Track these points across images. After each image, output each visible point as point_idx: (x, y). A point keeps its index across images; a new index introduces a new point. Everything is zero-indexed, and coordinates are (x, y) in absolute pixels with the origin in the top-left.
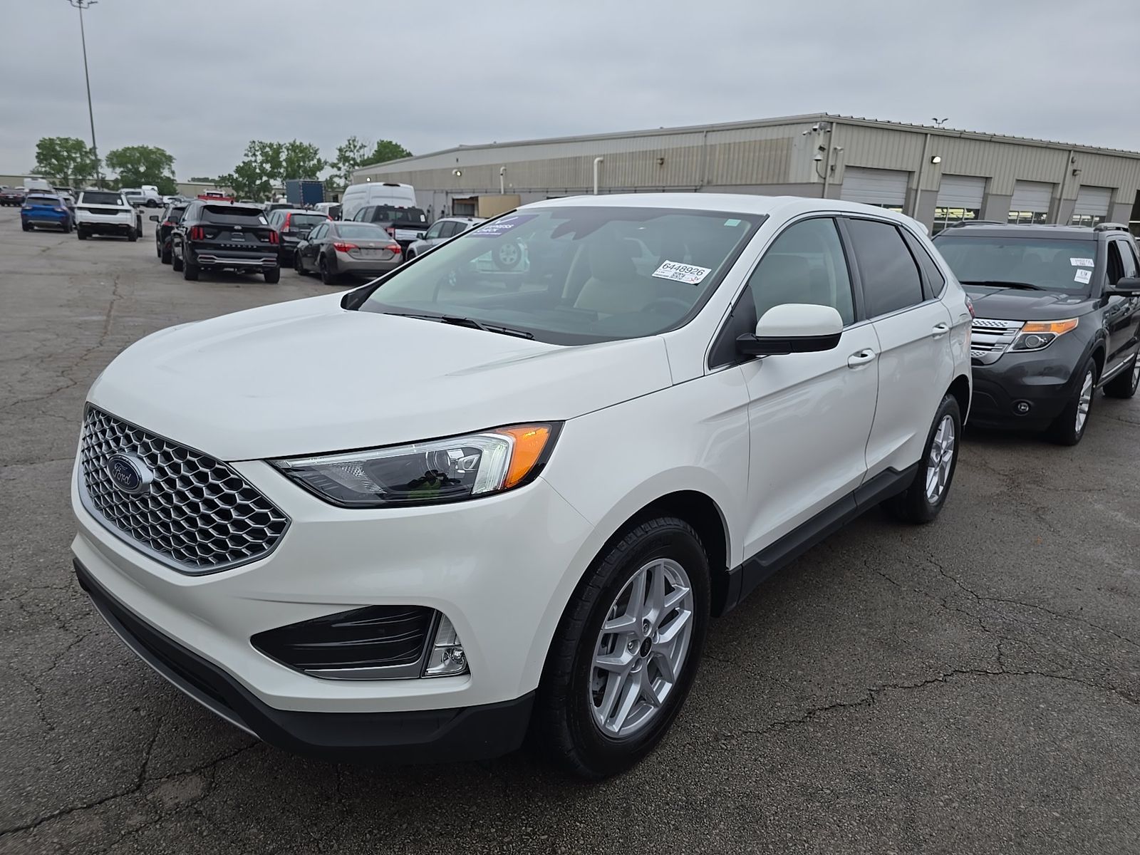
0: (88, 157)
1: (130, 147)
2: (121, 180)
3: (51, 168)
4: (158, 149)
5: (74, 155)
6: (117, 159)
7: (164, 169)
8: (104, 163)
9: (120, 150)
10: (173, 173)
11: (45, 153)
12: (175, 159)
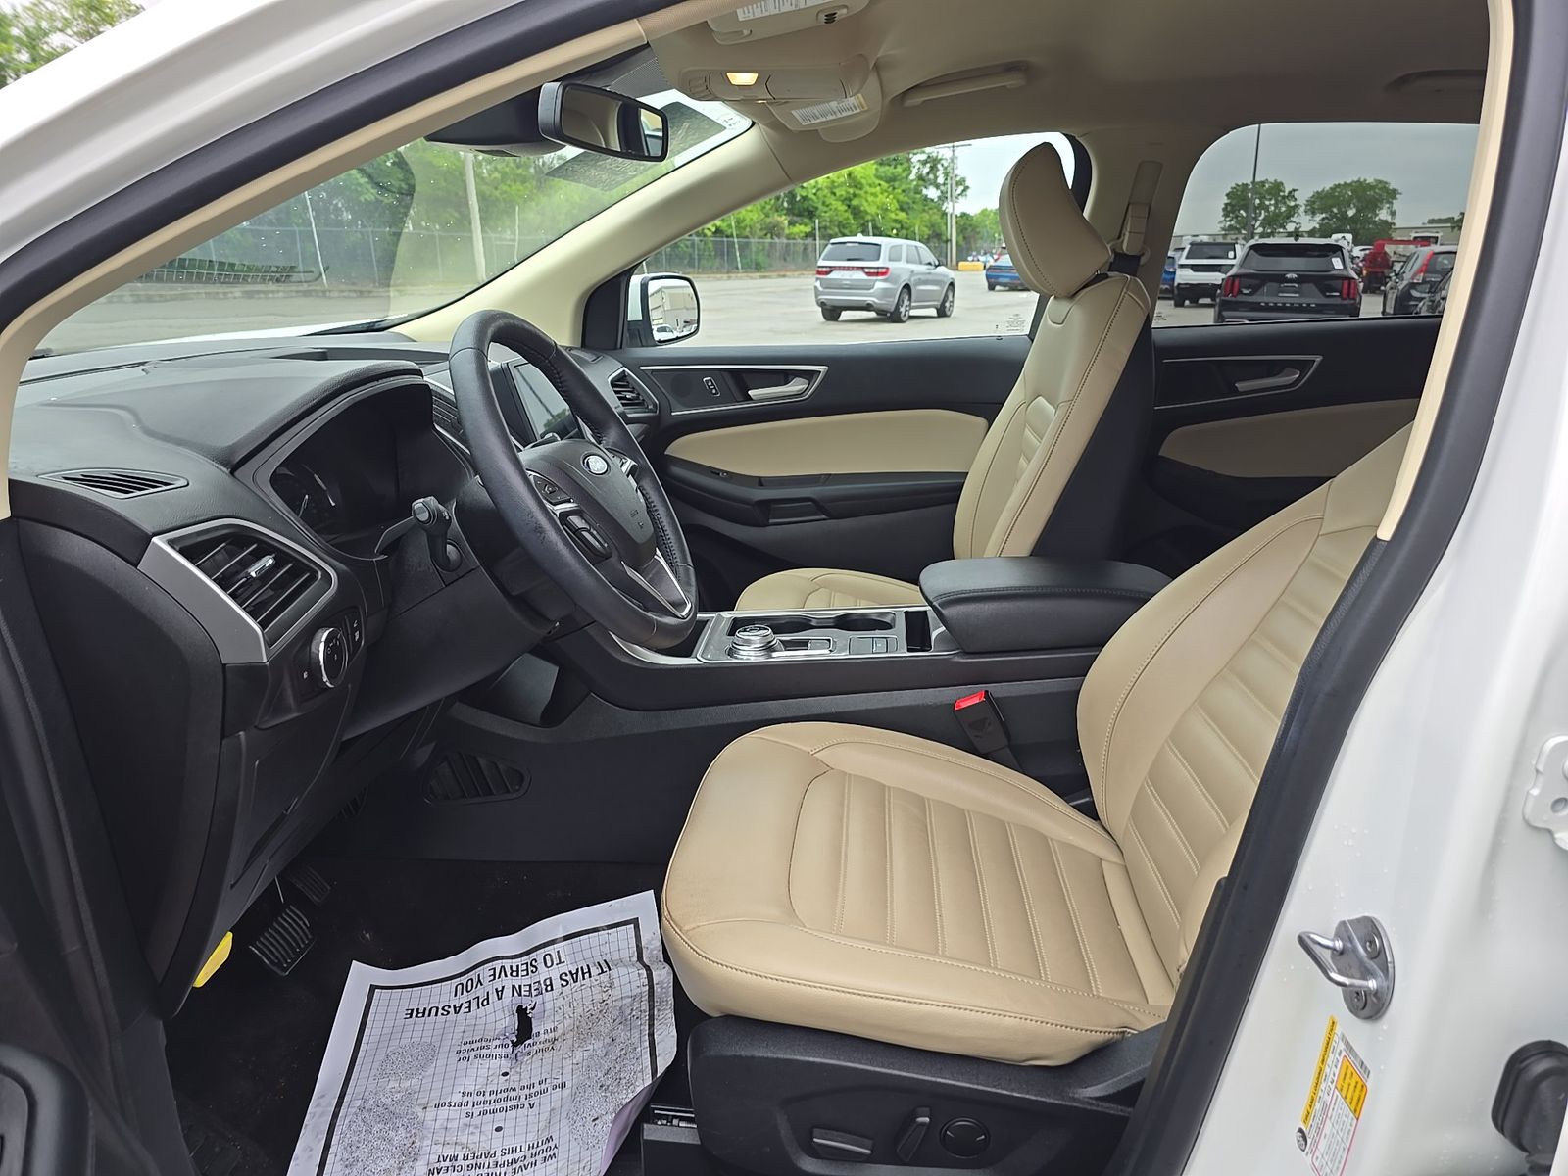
0: (1285, 203)
1: (1342, 183)
2: (1320, 230)
3: (1237, 222)
4: (1380, 182)
5: (1267, 203)
6: (1321, 202)
7: (1381, 208)
8: (1302, 209)
9: (1327, 188)
10: (1393, 213)
11: (1233, 203)
12: (1401, 194)
